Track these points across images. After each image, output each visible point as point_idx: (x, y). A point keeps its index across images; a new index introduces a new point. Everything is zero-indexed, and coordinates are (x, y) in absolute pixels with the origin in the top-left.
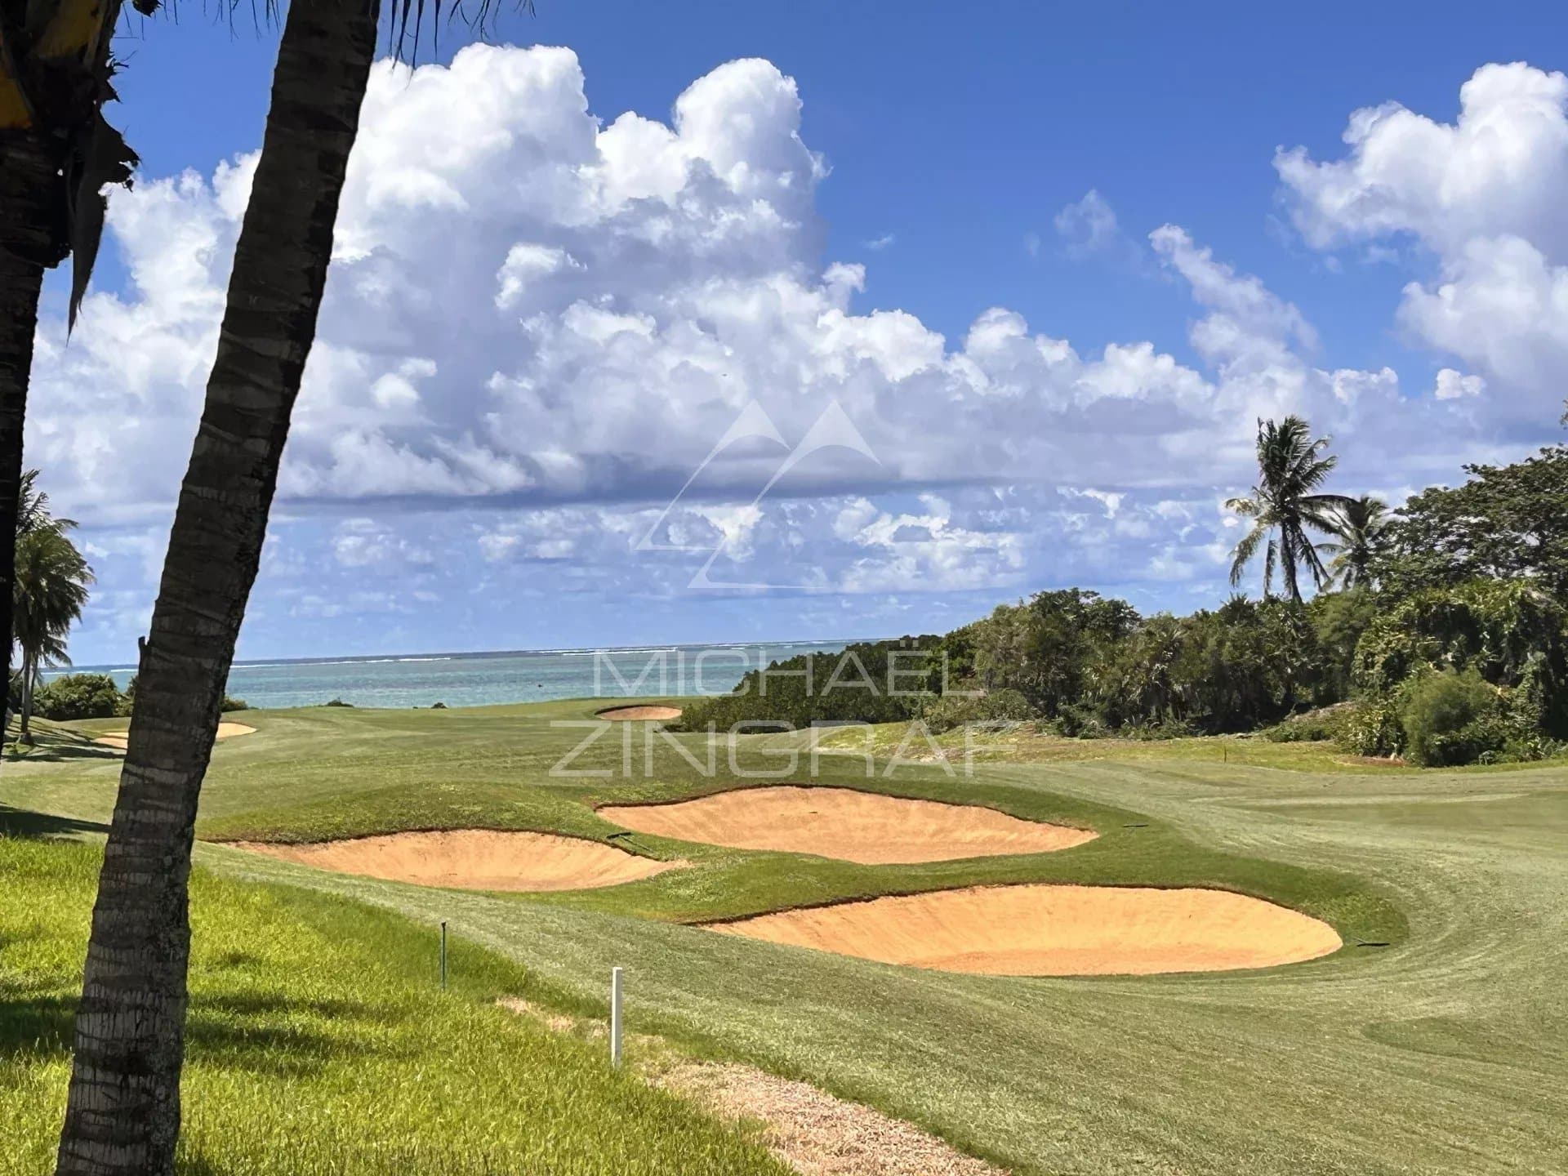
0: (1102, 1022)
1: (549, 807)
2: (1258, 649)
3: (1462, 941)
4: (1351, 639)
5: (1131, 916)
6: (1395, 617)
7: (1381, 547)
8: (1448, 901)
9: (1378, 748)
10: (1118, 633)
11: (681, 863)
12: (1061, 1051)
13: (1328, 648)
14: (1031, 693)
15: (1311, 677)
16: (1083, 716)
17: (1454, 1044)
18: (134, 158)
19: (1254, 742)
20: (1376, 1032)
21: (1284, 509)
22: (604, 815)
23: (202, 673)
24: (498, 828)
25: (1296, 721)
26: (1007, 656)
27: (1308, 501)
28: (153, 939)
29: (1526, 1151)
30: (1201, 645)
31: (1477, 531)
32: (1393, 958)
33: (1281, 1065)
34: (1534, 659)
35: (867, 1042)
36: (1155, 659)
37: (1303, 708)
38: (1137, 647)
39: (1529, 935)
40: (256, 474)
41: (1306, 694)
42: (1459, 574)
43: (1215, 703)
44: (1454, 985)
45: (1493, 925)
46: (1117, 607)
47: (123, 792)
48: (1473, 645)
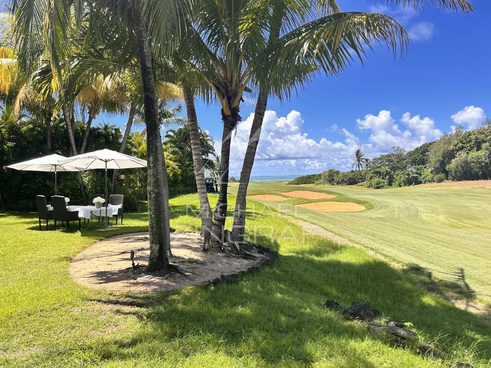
0: (340, 217)
1: (275, 192)
2: (355, 176)
3: (380, 209)
4: (366, 175)
5: (341, 205)
6: (371, 172)
7: (369, 164)
8: (378, 204)
9: (369, 187)
10: (338, 174)
11: (290, 198)
12: (336, 220)
13: (363, 176)
14: (328, 180)
15: (361, 179)
16: (334, 183)
17: (380, 220)
18: (241, 118)
19: (354, 186)
20: (370, 218)
21: (358, 160)
22: (281, 193)
23: (247, 175)
24: (270, 194)
25: (359, 184)
26: (325, 176)
27: (362, 159)
28: (242, 204)
29: (391, 232)
30: (348, 175)
31: (381, 162)
32: (372, 210)
33: (361, 222)
34: (387, 177)
35: (314, 218)
36: (343, 177)
37: (360, 182)
38: (341, 175)
39: (388, 208)
40: (253, 154)
41: (360, 181)
42: (379, 167)
43: (349, 182)
44: (379, 214)
45: (384, 207)
46: (338, 171)
47: (239, 188)
48: (380, 175)
